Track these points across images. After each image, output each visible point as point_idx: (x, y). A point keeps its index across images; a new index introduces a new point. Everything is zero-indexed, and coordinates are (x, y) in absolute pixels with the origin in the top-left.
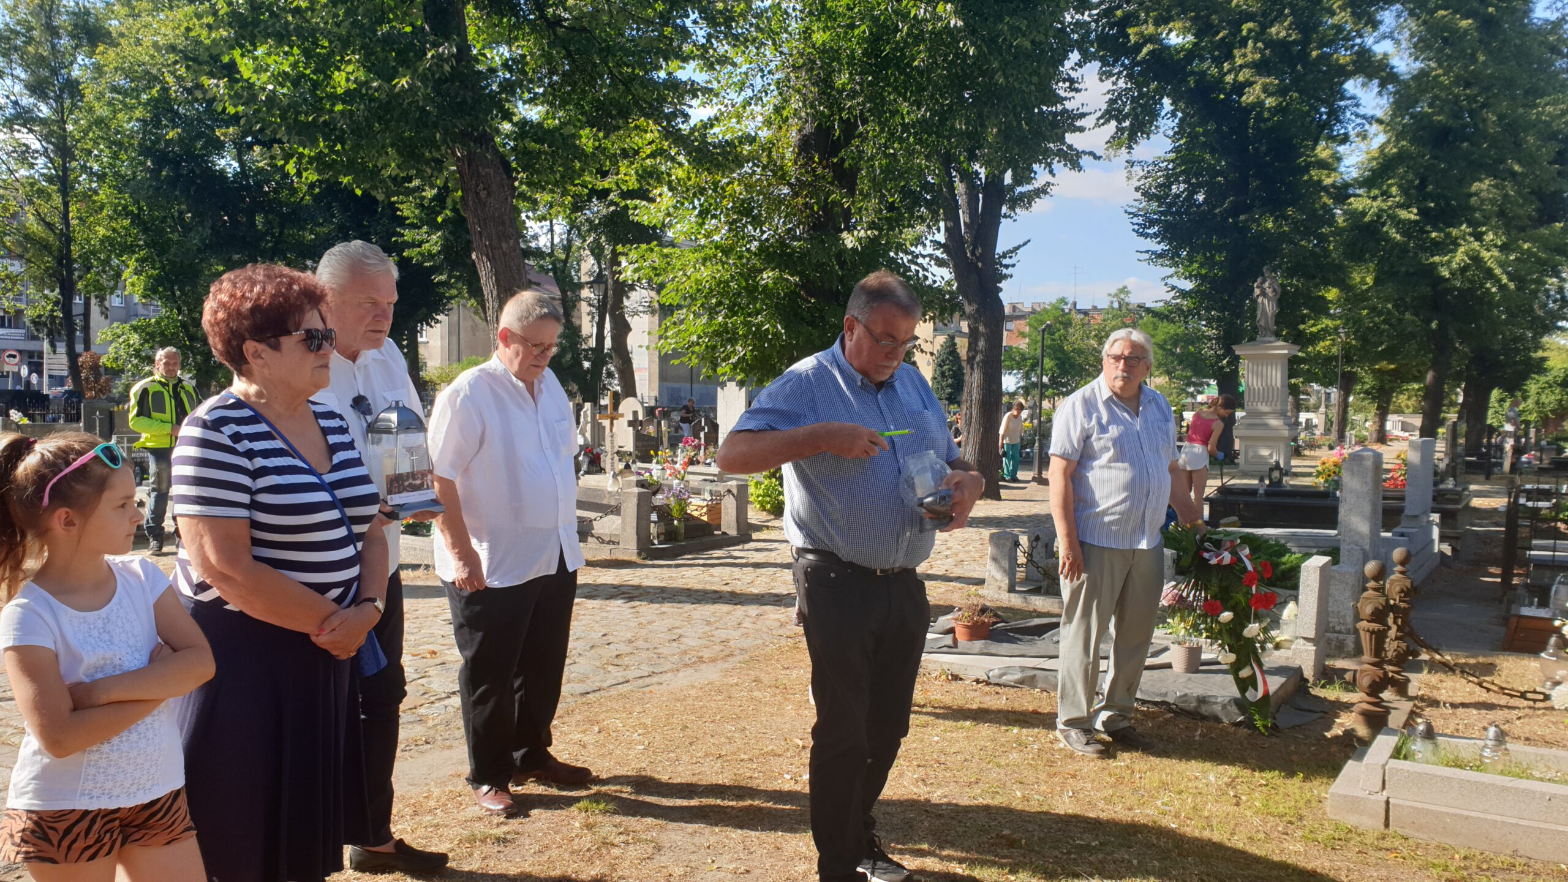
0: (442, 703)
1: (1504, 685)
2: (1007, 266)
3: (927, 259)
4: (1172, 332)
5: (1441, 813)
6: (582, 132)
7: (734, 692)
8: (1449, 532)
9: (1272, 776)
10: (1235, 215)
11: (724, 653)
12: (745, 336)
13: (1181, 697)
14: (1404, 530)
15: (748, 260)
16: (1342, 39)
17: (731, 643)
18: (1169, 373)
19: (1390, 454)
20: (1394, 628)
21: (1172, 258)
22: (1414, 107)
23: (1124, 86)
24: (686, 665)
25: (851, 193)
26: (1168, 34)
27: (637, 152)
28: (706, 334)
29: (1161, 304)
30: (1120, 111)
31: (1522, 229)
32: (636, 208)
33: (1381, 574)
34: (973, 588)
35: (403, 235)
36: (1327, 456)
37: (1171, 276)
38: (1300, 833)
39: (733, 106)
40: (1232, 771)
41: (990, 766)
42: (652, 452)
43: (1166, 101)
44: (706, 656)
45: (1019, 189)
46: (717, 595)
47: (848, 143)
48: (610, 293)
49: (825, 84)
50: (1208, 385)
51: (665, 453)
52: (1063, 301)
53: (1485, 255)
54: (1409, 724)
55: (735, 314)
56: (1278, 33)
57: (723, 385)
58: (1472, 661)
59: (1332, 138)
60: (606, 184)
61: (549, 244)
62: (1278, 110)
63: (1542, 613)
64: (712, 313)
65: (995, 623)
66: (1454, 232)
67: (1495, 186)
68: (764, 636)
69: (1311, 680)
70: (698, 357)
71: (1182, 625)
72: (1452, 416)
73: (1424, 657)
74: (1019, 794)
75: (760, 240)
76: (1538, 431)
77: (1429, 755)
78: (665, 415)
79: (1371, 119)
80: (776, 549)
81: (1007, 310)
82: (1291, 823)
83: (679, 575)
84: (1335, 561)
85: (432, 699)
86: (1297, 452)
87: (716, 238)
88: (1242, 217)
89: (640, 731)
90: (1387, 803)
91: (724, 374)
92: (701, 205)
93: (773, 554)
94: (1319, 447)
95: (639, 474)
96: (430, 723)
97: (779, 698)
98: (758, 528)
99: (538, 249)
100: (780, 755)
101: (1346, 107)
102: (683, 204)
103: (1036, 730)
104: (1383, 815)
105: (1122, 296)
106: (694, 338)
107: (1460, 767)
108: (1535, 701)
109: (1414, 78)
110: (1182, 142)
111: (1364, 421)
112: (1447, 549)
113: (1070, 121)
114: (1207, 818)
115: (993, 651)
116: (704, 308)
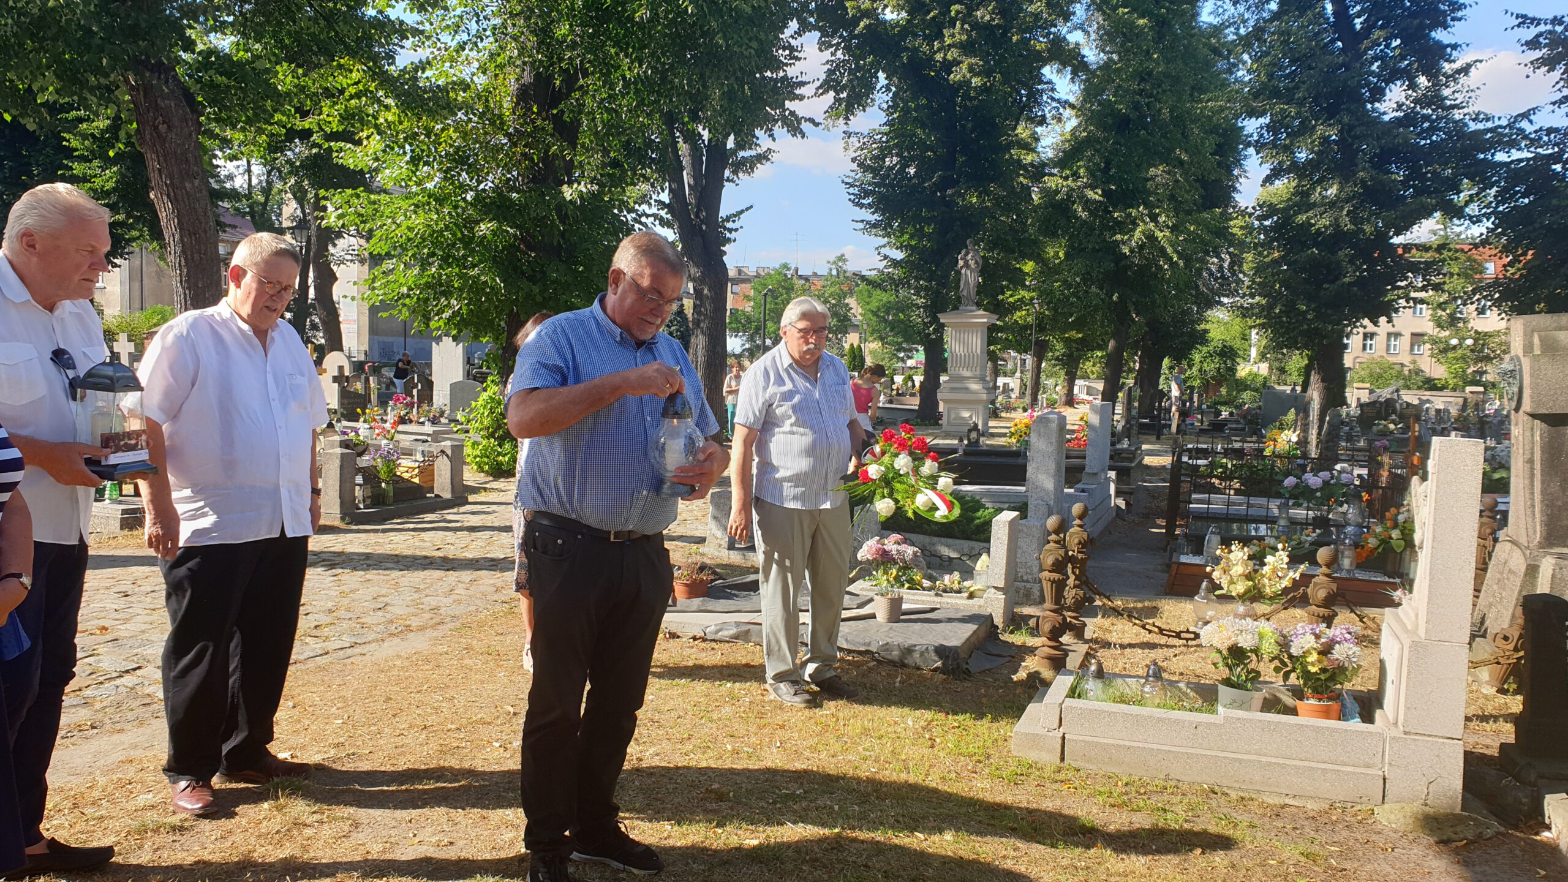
0: (112, 683)
1: (1163, 627)
2: (730, 230)
3: (651, 219)
4: (885, 299)
5: (1107, 744)
6: (278, 68)
7: (443, 661)
8: (1124, 487)
9: (964, 719)
10: (943, 190)
11: (434, 621)
12: (461, 290)
13: (883, 645)
14: (1085, 487)
15: (464, 211)
16: (1040, 27)
17: (442, 611)
18: (882, 339)
19: (1073, 417)
20: (1072, 578)
21: (885, 229)
22: (1102, 95)
23: (842, 57)
24: (392, 635)
25: (573, 145)
26: (883, 10)
27: (342, 92)
28: (418, 287)
29: (874, 273)
30: (838, 83)
31: (1189, 213)
32: (341, 150)
33: (1062, 527)
34: (694, 547)
35: (71, 169)
36: (1021, 418)
37: (884, 246)
38: (987, 771)
39: (446, 50)
40: (928, 715)
41: (703, 721)
42: (359, 410)
43: (881, 75)
44: (414, 624)
45: (742, 154)
46: (428, 561)
47: (568, 96)
48: (314, 239)
49: (544, 34)
50: (917, 351)
51: (373, 410)
52: (786, 266)
53: (1159, 235)
54: (1084, 665)
55: (450, 265)
56: (982, 18)
57: (438, 339)
58: (1140, 605)
59: (1031, 120)
60: (306, 124)
61: (246, 186)
62: (984, 89)
63: (1197, 560)
64: (424, 265)
65: (713, 581)
66: (1134, 212)
67: (1168, 173)
68: (478, 602)
69: (1001, 626)
70: (409, 309)
71: (885, 577)
72: (1130, 382)
73: (1098, 603)
74: (729, 747)
75: (477, 190)
76: (1200, 396)
77: (1099, 692)
78: (376, 371)
79: (1066, 104)
80: (494, 512)
81: (732, 273)
82: (980, 762)
83: (387, 541)
84: (1024, 515)
85: (101, 679)
86: (995, 414)
87: (430, 185)
88: (949, 192)
89: (339, 705)
90: (1063, 738)
91: (438, 329)
92: (412, 151)
93: (491, 517)
94: (1015, 409)
95: (345, 433)
96: (98, 706)
97: (492, 665)
98: (475, 490)
99: (234, 190)
100: (489, 723)
101: (1043, 91)
102: (392, 149)
103: (749, 684)
104: (1059, 750)
105: (840, 264)
106: (405, 290)
107: (1122, 702)
108: (1187, 640)
109: (1100, 68)
110: (895, 116)
111: (1054, 384)
112: (1121, 503)
113: (789, 88)
114: (904, 761)
115: (710, 608)
116: (416, 259)
